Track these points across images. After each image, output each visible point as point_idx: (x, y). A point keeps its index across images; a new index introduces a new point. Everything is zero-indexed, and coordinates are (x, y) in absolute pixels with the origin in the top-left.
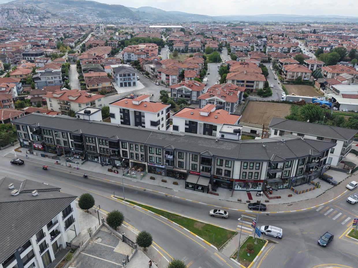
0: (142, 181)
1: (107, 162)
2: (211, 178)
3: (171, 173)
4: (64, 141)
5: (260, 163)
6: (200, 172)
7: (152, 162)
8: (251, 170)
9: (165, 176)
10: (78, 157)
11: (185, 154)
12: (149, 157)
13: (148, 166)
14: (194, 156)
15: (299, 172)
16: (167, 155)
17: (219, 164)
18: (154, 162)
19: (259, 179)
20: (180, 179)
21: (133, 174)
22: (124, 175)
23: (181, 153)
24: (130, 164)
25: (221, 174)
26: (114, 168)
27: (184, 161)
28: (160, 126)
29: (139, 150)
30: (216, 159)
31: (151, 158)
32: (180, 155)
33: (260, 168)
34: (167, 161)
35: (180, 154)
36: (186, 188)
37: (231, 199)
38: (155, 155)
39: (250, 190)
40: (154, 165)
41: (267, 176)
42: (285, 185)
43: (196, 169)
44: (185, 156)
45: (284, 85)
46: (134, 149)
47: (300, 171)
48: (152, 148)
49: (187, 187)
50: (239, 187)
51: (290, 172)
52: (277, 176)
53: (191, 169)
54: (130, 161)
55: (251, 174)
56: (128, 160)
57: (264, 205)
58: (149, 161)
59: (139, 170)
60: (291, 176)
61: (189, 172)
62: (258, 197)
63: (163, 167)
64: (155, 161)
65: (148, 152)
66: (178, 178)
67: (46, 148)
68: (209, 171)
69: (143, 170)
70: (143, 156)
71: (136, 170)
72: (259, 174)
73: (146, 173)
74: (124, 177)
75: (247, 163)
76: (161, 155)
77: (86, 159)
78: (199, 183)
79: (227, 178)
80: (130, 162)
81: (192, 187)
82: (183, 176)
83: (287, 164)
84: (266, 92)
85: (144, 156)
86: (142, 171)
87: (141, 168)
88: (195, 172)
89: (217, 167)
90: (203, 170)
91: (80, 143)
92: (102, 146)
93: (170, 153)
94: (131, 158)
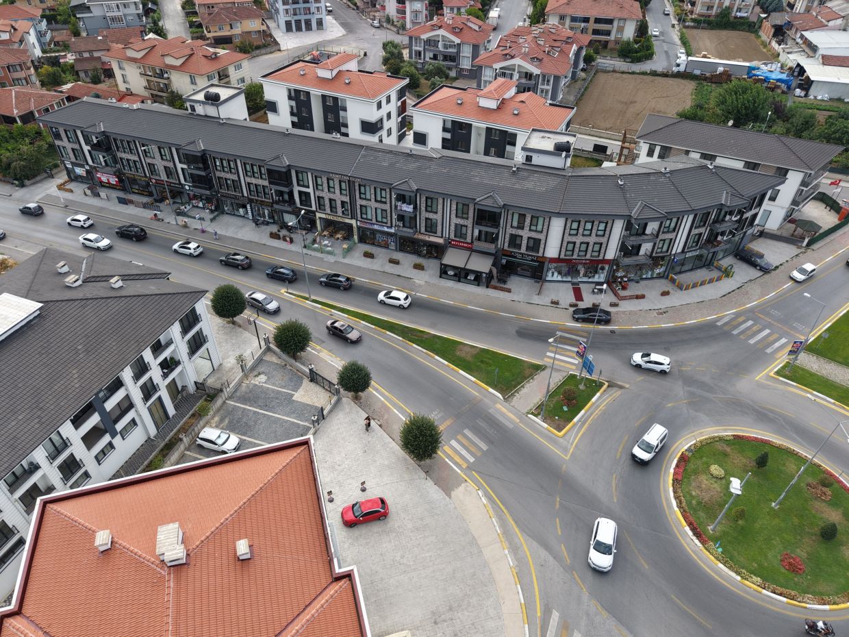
0: (346, 261)
1: (267, 218)
2: (496, 257)
3: (408, 245)
4: (165, 167)
5: (607, 223)
6: (472, 242)
7: (367, 219)
8: (585, 237)
9: (396, 250)
10: (201, 205)
11: (440, 201)
12: (358, 207)
13: (359, 228)
14: (460, 206)
15: (691, 242)
16: (399, 204)
17: (515, 224)
18: (371, 220)
19: (601, 258)
20: (430, 257)
21: (326, 246)
22: (305, 247)
23: (432, 199)
24: (318, 222)
25: (519, 247)
26: (283, 232)
27: (438, 219)
28: (384, 133)
29: (338, 191)
30: (510, 212)
31: (364, 209)
32: (429, 204)
33: (607, 232)
34: (401, 218)
35: (429, 201)
36: (440, 277)
37: (536, 299)
38: (373, 204)
39: (580, 280)
40: (370, 227)
41: (620, 251)
42: (658, 271)
43: (463, 236)
44: (440, 207)
45: (684, 30)
46: (326, 190)
47: (694, 241)
48: (365, 186)
49: (443, 276)
50: (556, 274)
51: (672, 243)
52: (642, 252)
53: (452, 236)
54: (318, 215)
55: (585, 245)
56: (314, 212)
57: (608, 313)
58: (359, 216)
59: (339, 236)
60: (673, 252)
61: (450, 243)
62: (596, 296)
63: (392, 231)
64: (374, 217)
65: (358, 196)
66: (424, 256)
67: (127, 183)
68: (493, 239)
69: (348, 237)
70: (346, 205)
71: (331, 236)
72: (604, 246)
73: (355, 243)
74: (305, 251)
75: (579, 222)
76: (385, 203)
77: (218, 210)
78: (469, 267)
79: (532, 256)
80: (317, 218)
81: (455, 275)
82: (436, 251)
83: (667, 225)
84: (639, 49)
85: (349, 205)
86: (345, 238)
87: (344, 232)
88: (462, 242)
89: (511, 232)
90: (479, 239)
91: (203, 173)
92: (253, 181)
93: (407, 198)
94: (320, 209)
